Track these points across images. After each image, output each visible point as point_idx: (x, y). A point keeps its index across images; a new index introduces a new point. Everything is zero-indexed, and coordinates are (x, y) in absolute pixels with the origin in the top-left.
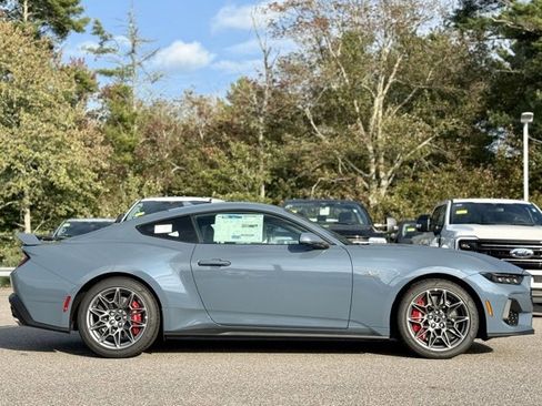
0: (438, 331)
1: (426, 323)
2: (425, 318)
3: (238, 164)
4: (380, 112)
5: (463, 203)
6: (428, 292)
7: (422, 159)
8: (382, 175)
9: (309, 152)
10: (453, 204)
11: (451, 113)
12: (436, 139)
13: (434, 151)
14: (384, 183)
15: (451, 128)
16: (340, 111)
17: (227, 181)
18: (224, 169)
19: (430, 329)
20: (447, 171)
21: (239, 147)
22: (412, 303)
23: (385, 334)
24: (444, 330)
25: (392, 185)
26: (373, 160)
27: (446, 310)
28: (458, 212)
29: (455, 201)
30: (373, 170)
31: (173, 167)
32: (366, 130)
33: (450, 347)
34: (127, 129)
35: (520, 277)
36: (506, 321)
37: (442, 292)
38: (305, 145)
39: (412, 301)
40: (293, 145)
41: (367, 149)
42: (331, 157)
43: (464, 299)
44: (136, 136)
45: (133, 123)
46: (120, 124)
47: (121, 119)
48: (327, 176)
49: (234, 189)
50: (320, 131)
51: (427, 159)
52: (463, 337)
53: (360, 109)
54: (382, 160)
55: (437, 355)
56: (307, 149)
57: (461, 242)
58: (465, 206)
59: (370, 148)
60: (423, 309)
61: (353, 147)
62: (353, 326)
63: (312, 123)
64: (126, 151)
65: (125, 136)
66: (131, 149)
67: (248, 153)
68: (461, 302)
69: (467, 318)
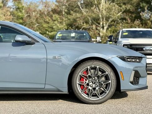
0: (94, 89)
1: (88, 85)
2: (87, 82)
3: (56, 22)
4: (104, 3)
5: (126, 31)
6: (89, 67)
7: (118, 20)
8: (104, 25)
9: (79, 18)
10: (122, 31)
11: (128, 3)
12: (123, 12)
13: (122, 17)
14: (105, 28)
15: (128, 8)
16: (91, 4)
17: (52, 28)
18: (51, 24)
19: (90, 88)
20: (126, 23)
21: (56, 16)
22: (80, 74)
23: (65, 91)
24: (97, 88)
25: (108, 29)
26: (102, 20)
27: (98, 77)
28: (124, 34)
29: (123, 30)
30: (101, 24)
31: (36, 24)
32: (99, 10)
33: (100, 98)
34: (21, 11)
35: (140, 58)
36: (132, 83)
37: (96, 67)
38: (78, 15)
39: (80, 72)
40: (74, 15)
41: (99, 16)
42: (86, 19)
43: (108, 71)
44: (24, 14)
45: (23, 9)
46: (18, 10)
47: (18, 8)
48: (85, 26)
49: (54, 31)
50: (83, 10)
51: (120, 19)
52: (108, 92)
53: (97, 2)
54: (104, 20)
55: (93, 102)
56: (79, 16)
57: (124, 45)
58: (127, 31)
59: (100, 16)
60: (86, 77)
61: (94, 16)
62: (48, 87)
63: (81, 8)
64: (20, 19)
65: (20, 14)
66: (22, 18)
67: (59, 18)
68: (107, 73)
69: (110, 81)
